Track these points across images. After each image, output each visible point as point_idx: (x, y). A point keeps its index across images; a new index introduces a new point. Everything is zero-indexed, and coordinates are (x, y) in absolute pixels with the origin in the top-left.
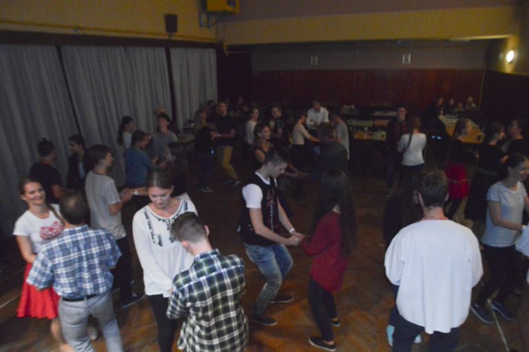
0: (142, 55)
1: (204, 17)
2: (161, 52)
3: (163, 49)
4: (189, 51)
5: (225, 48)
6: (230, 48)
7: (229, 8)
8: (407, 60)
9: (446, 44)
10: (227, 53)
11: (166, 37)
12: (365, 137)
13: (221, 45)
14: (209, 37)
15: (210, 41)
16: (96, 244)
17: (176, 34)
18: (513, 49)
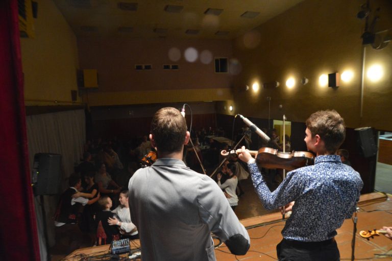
9: (200, 102)
18: (231, 105)
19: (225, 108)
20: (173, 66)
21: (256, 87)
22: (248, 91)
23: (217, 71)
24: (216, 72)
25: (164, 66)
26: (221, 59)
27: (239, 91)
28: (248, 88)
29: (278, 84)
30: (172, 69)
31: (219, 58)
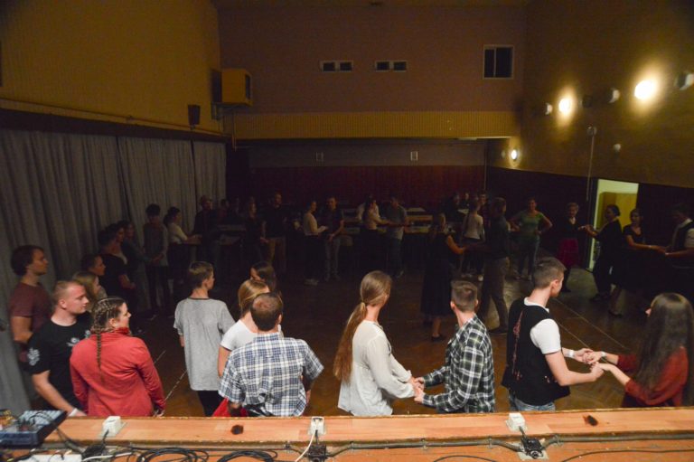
0: (175, 148)
1: (221, 110)
3: (189, 142)
5: (233, 142)
7: (247, 101)
8: (414, 156)
9: (454, 142)
10: (234, 147)
11: (189, 129)
12: (413, 231)
13: (231, 139)
14: (218, 130)
15: (219, 134)
16: (286, 357)
17: (197, 126)
18: (516, 149)
19: (503, 154)
20: (395, 64)
21: (566, 106)
22: (549, 115)
23: (488, 73)
24: (486, 75)
25: (379, 64)
26: (498, 49)
27: (531, 116)
28: (550, 108)
29: (616, 94)
30: (396, 68)
31: (494, 46)
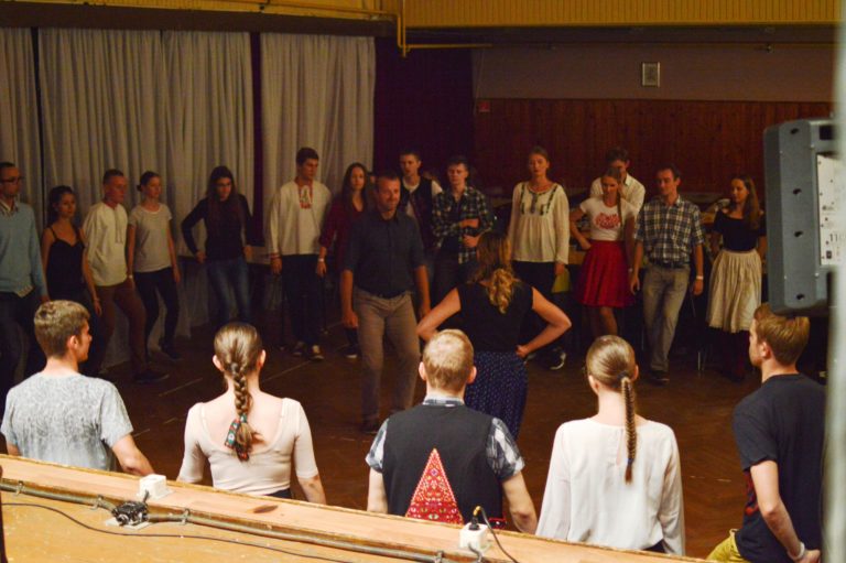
0: (196, 50)
2: (240, 43)
3: (247, 36)
4: (308, 42)
5: (400, 34)
6: (415, 35)
10: (405, 48)
13: (392, 26)
14: (360, 6)
15: (361, 17)
